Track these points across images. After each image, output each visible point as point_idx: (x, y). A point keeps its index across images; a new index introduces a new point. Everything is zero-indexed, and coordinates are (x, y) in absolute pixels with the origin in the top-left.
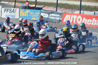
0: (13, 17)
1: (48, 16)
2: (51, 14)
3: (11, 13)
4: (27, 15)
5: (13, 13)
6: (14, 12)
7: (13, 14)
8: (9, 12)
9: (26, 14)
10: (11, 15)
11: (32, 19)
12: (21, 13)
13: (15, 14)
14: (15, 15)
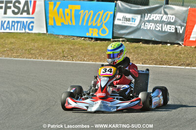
0: (27, 31)
1: (141, 20)
2: (149, 15)
3: (19, 15)
4: (71, 19)
5: (25, 14)
6: (28, 13)
7: (25, 20)
8: (13, 12)
9: (68, 18)
10: (18, 22)
11: (88, 35)
12: (50, 15)
13: (32, 20)
14: (32, 22)
